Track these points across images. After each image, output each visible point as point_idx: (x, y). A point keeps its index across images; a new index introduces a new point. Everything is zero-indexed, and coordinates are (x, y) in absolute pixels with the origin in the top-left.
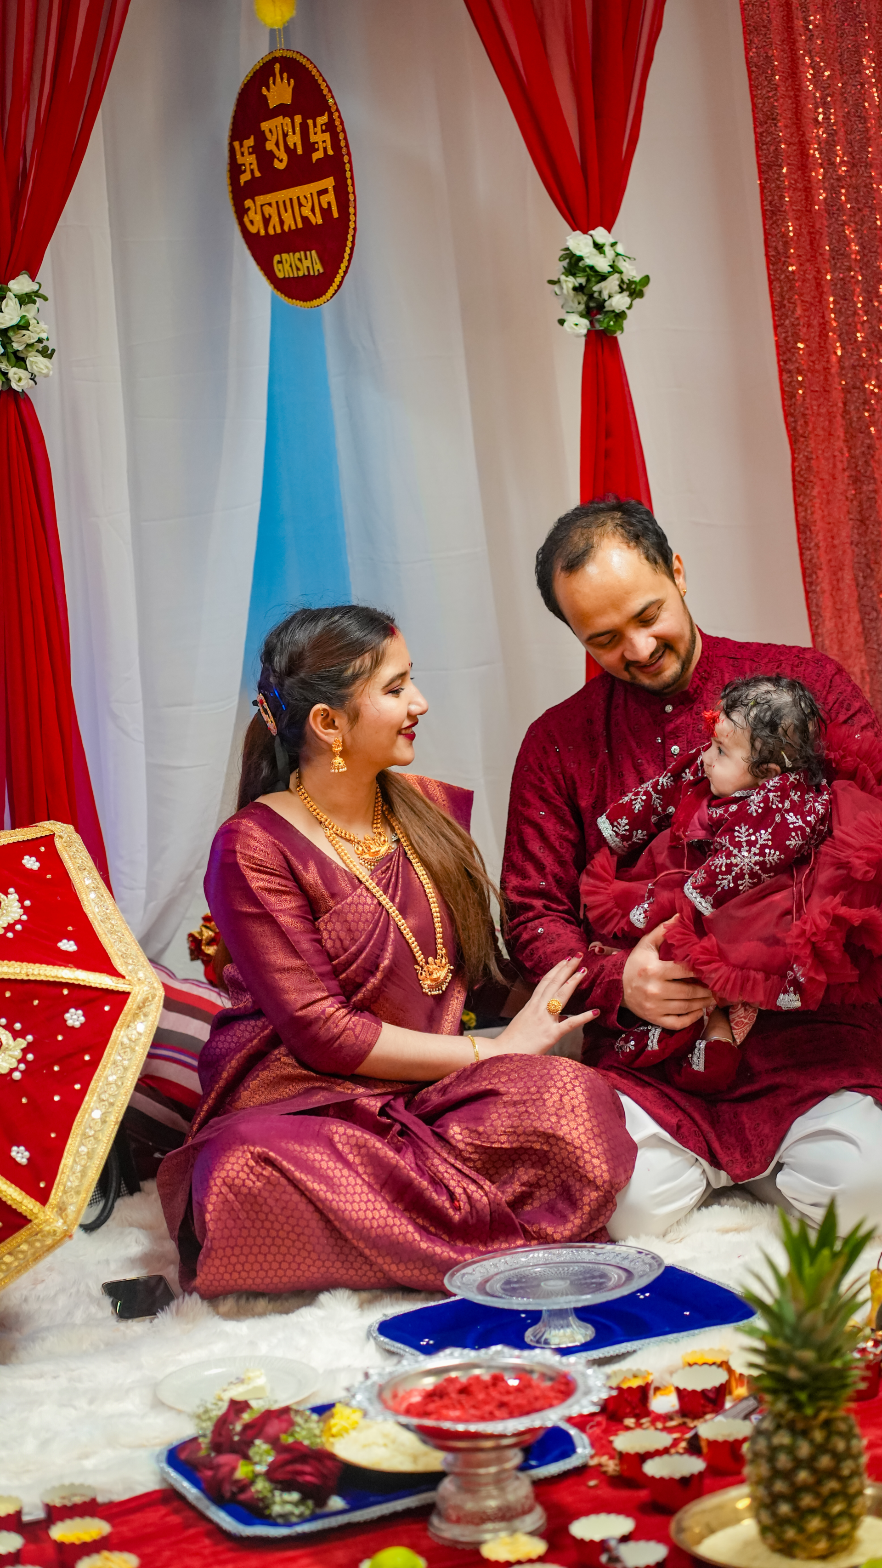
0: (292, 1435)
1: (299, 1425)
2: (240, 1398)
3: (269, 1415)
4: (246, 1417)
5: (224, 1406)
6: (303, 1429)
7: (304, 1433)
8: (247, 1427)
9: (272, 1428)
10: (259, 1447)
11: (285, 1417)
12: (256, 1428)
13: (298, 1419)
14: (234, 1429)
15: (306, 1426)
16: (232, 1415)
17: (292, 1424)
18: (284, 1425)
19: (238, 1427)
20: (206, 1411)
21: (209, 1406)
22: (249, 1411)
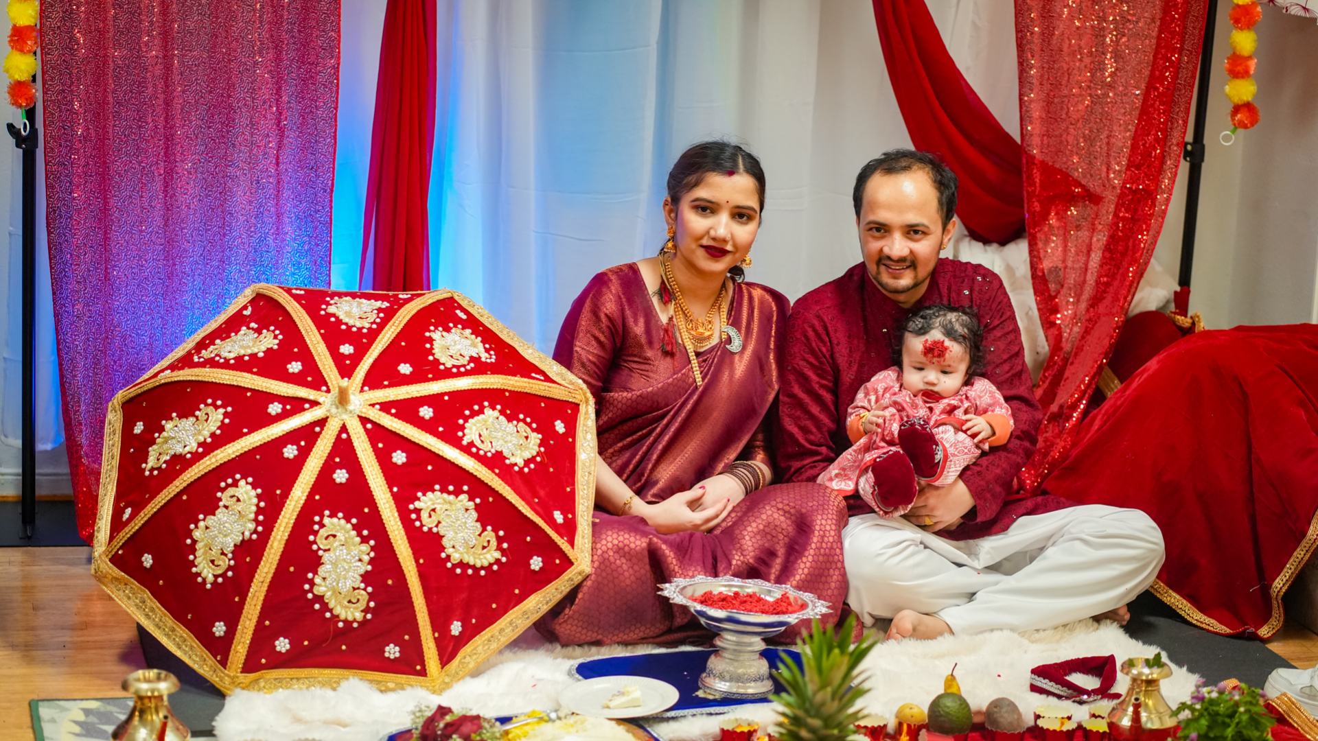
0: (480, 735)
1: (486, 729)
2: (444, 704)
3: (465, 719)
4: (448, 718)
5: (434, 708)
6: (488, 732)
7: (488, 735)
8: (447, 725)
9: (466, 729)
10: (455, 740)
11: (476, 722)
12: (453, 727)
13: (486, 725)
14: (438, 726)
15: (490, 730)
16: (438, 715)
17: (480, 727)
18: (475, 728)
19: (442, 725)
20: (420, 711)
21: (424, 708)
22: (450, 714)
